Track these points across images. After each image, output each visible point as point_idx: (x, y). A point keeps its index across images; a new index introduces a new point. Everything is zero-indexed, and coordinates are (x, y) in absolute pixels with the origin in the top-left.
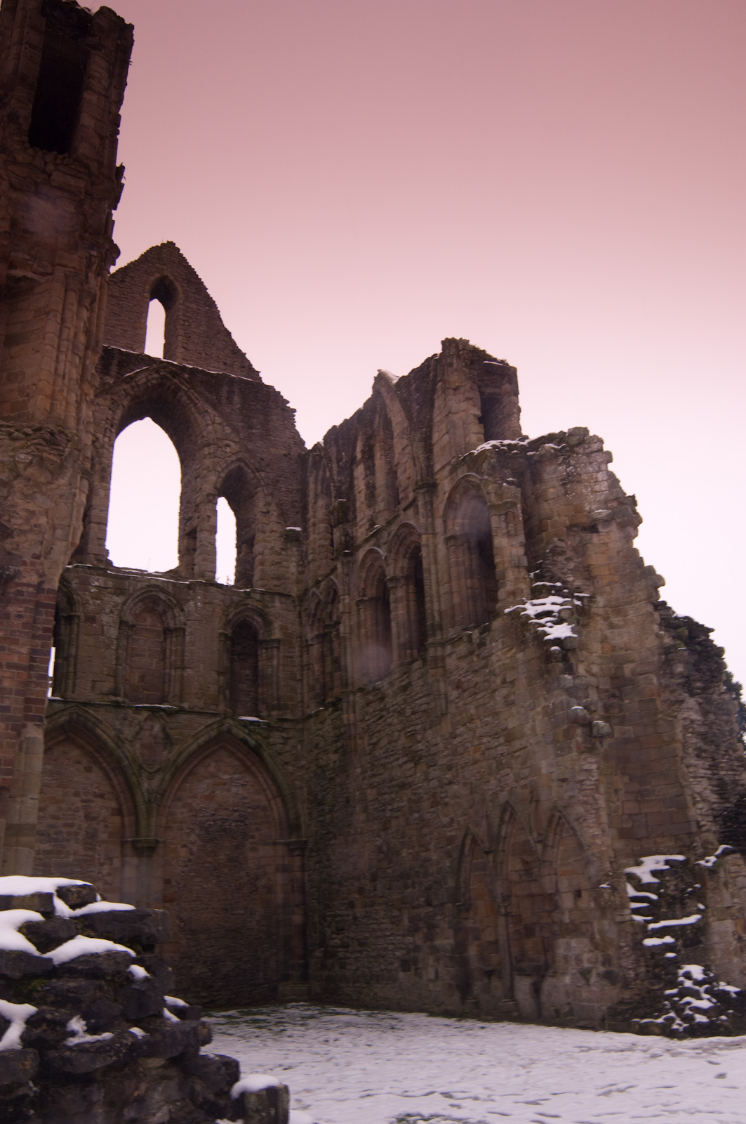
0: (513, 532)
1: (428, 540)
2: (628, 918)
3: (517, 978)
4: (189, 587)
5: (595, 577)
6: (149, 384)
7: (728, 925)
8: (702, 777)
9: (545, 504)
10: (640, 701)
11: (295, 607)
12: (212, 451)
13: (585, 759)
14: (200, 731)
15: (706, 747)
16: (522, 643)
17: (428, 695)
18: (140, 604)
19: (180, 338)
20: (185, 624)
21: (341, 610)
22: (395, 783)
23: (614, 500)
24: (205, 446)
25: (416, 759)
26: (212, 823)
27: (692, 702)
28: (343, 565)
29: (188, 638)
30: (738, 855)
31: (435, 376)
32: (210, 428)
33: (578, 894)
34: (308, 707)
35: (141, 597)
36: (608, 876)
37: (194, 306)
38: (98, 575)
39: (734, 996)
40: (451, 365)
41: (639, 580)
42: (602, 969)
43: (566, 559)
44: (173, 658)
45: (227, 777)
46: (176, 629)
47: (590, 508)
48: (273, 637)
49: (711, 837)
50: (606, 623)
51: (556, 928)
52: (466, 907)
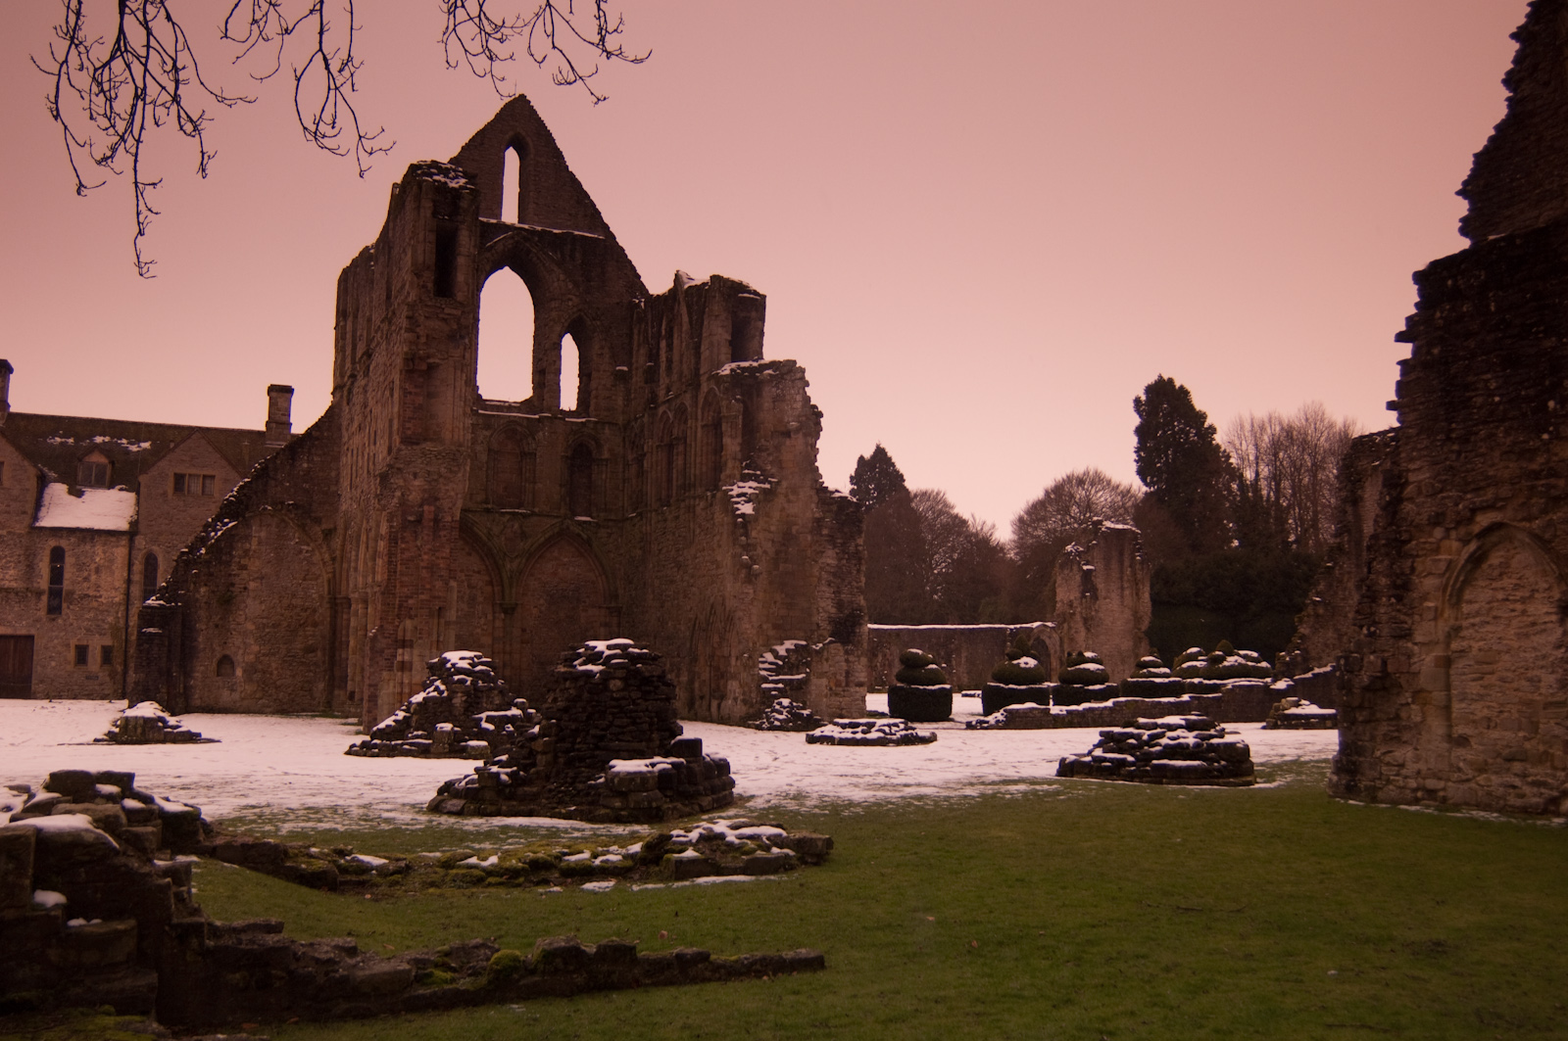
0: (735, 435)
2: (756, 672)
3: (713, 699)
4: (538, 420)
5: (785, 467)
7: (824, 681)
8: (828, 598)
9: (760, 414)
10: (798, 549)
11: (620, 433)
12: (558, 306)
13: (746, 587)
14: (548, 528)
15: (835, 580)
16: (727, 510)
17: (686, 527)
18: (504, 435)
20: (537, 450)
21: (646, 451)
22: (668, 578)
23: (803, 417)
24: (551, 300)
25: (678, 566)
26: (555, 591)
27: (832, 552)
28: (649, 414)
29: (538, 460)
30: (839, 644)
31: (705, 302)
32: (556, 284)
34: (627, 512)
35: (504, 430)
36: (750, 649)
37: (544, 159)
38: (473, 415)
40: (715, 297)
41: (810, 474)
42: (742, 697)
43: (768, 453)
44: (528, 475)
46: (530, 454)
47: (788, 421)
48: (603, 457)
49: (825, 633)
50: (785, 499)
51: (728, 675)
52: (695, 660)
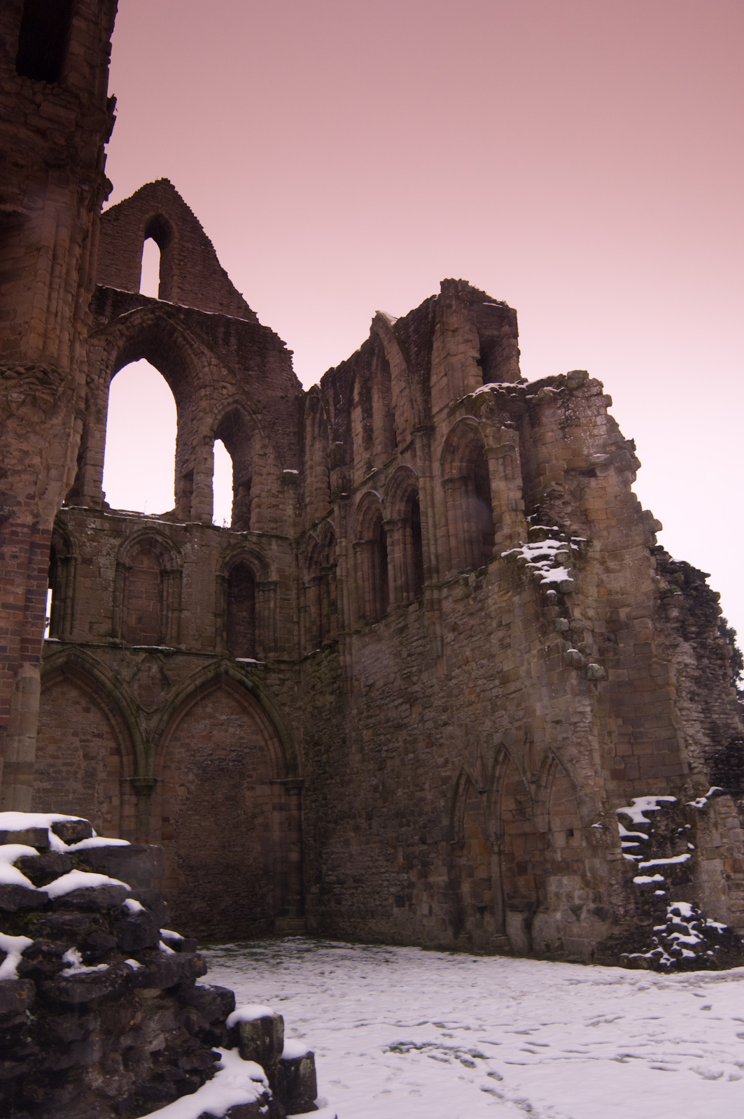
0: (510, 476)
1: (425, 483)
2: (619, 856)
3: (509, 914)
4: (186, 529)
5: (593, 521)
6: (144, 325)
8: (695, 720)
9: (544, 447)
10: (635, 645)
11: (292, 549)
12: (208, 393)
13: (579, 702)
14: (198, 673)
15: (700, 691)
16: (518, 586)
17: (424, 637)
18: (137, 546)
19: (175, 278)
20: (182, 566)
21: (337, 553)
22: (391, 723)
23: (612, 444)
24: (201, 388)
25: (411, 700)
26: (209, 762)
27: (686, 646)
28: (340, 508)
29: (184, 580)
30: (729, 797)
31: (434, 318)
32: (206, 369)
33: (570, 833)
34: (305, 649)
35: (137, 539)
36: (600, 815)
37: (189, 245)
38: (95, 517)
39: (721, 932)
40: (450, 306)
41: (636, 525)
42: (592, 906)
43: (563, 503)
44: (170, 600)
45: (224, 717)
46: (173, 572)
47: (588, 452)
48: (270, 580)
49: (703, 779)
50: (602, 567)
51: (548, 866)
52: (459, 846)
